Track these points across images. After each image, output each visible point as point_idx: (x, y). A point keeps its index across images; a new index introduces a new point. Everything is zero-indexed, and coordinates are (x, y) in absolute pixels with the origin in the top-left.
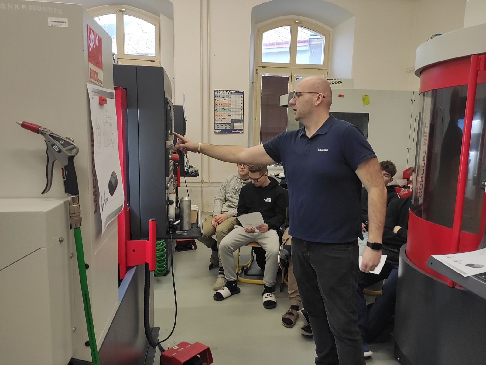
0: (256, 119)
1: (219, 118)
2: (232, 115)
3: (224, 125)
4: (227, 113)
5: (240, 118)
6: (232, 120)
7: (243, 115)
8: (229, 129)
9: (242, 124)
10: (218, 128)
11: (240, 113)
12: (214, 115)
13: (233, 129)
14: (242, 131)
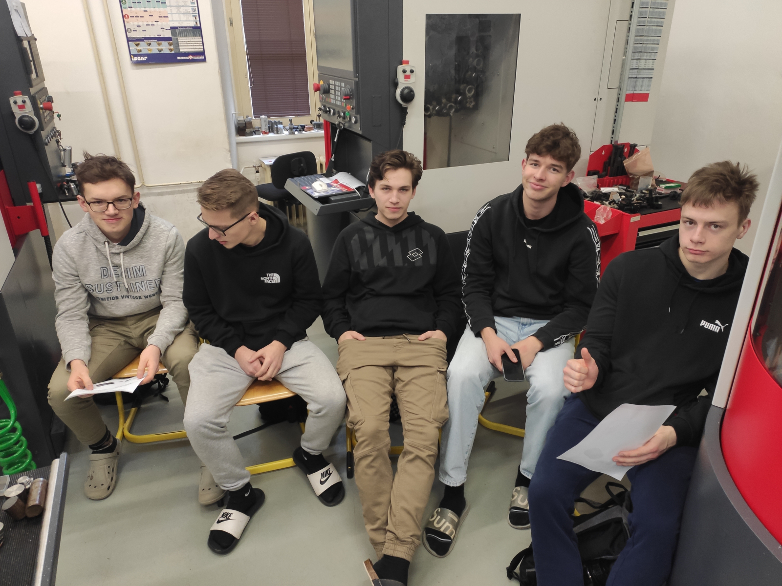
0: (231, 23)
1: (136, 24)
2: (169, 15)
3: (154, 43)
4: (157, 9)
5: (192, 24)
6: (173, 29)
7: (198, 14)
8: (169, 52)
9: (199, 39)
10: (140, 51)
11: (190, 9)
12: (123, 17)
13: (177, 51)
14: (202, 57)
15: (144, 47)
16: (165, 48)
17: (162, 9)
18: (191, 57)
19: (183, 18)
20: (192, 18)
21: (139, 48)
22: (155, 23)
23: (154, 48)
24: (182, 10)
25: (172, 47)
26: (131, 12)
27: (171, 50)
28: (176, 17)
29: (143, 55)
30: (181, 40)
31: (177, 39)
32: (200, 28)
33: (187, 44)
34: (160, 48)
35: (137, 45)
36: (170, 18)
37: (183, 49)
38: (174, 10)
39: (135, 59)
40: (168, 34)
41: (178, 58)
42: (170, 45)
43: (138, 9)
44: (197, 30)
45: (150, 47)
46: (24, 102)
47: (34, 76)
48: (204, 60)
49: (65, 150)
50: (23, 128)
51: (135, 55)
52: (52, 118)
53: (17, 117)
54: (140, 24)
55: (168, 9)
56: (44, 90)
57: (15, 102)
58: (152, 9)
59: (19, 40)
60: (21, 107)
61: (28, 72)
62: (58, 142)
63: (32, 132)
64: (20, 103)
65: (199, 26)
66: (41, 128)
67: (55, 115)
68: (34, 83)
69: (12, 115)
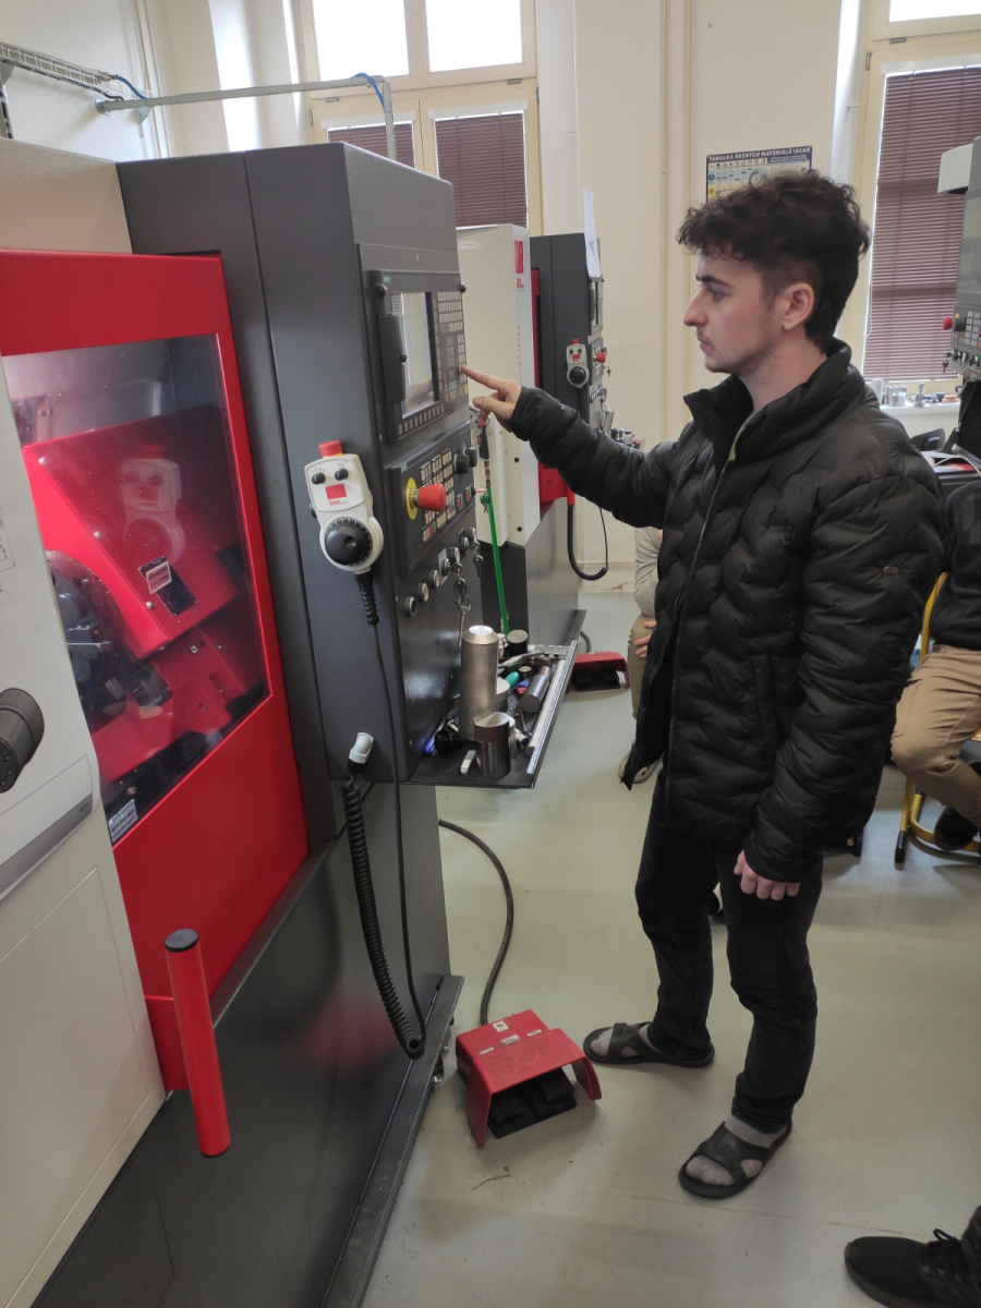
46: (580, 351)
47: (594, 322)
49: (607, 413)
50: (574, 381)
52: (602, 373)
53: (570, 368)
56: (600, 340)
57: (571, 352)
59: (589, 280)
60: (576, 357)
61: (590, 319)
62: (602, 401)
63: (580, 386)
64: (575, 353)
66: (590, 382)
67: (605, 371)
68: (593, 331)
69: (566, 365)
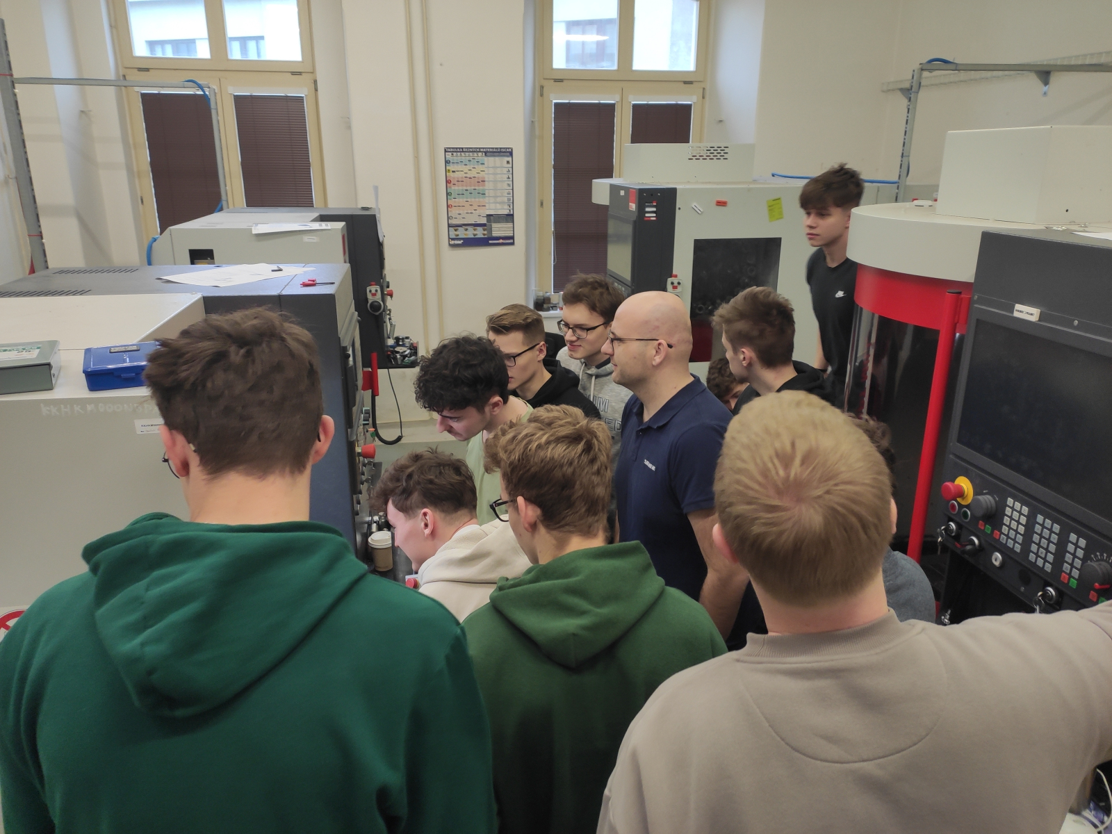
0: (542, 204)
1: (458, 212)
2: (487, 205)
3: (470, 229)
4: (477, 200)
5: (506, 212)
6: (489, 216)
7: (512, 203)
8: (483, 236)
9: (510, 225)
10: (458, 235)
11: (506, 199)
12: (448, 206)
13: (490, 236)
14: (511, 241)
15: (462, 233)
16: (480, 233)
17: (481, 200)
18: (501, 241)
19: (499, 206)
20: (506, 207)
21: (456, 233)
22: (474, 212)
23: (470, 233)
24: (499, 200)
25: (486, 232)
26: (455, 202)
27: (484, 235)
28: (492, 206)
29: (460, 239)
30: (494, 225)
31: (491, 225)
32: (513, 215)
33: (499, 230)
34: (475, 232)
35: (456, 230)
36: (487, 207)
37: (495, 234)
38: (492, 200)
39: (452, 242)
40: (484, 221)
41: (490, 242)
42: (484, 230)
43: (461, 200)
44: (510, 217)
45: (467, 232)
46: (376, 291)
48: (513, 244)
51: (453, 239)
53: (370, 302)
54: (461, 212)
55: (487, 200)
57: (370, 291)
58: (473, 200)
60: (374, 295)
63: (377, 314)
64: (373, 291)
65: (512, 213)
